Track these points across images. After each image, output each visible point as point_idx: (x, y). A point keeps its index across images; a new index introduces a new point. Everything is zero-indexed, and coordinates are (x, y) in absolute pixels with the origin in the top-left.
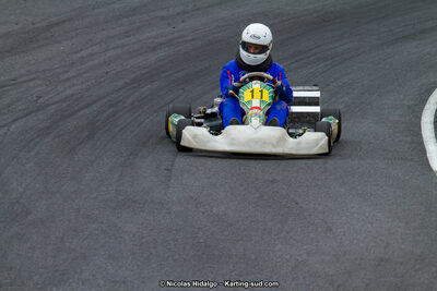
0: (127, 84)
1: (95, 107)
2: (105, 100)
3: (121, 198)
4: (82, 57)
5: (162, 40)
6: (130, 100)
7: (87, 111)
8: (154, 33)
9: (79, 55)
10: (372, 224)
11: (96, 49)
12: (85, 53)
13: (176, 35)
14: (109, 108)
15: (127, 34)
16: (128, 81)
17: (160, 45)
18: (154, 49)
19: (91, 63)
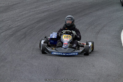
0: (36, 22)
1: (26, 29)
2: (29, 27)
3: (33, 55)
4: (23, 14)
5: (46, 10)
6: (36, 27)
7: (24, 30)
8: (44, 8)
9: (22, 13)
10: (106, 65)
11: (27, 12)
12: (23, 13)
13: (50, 8)
14: (30, 29)
15: (36, 8)
16: (35, 21)
17: (45, 11)
18: (43, 12)
19: (25, 16)
